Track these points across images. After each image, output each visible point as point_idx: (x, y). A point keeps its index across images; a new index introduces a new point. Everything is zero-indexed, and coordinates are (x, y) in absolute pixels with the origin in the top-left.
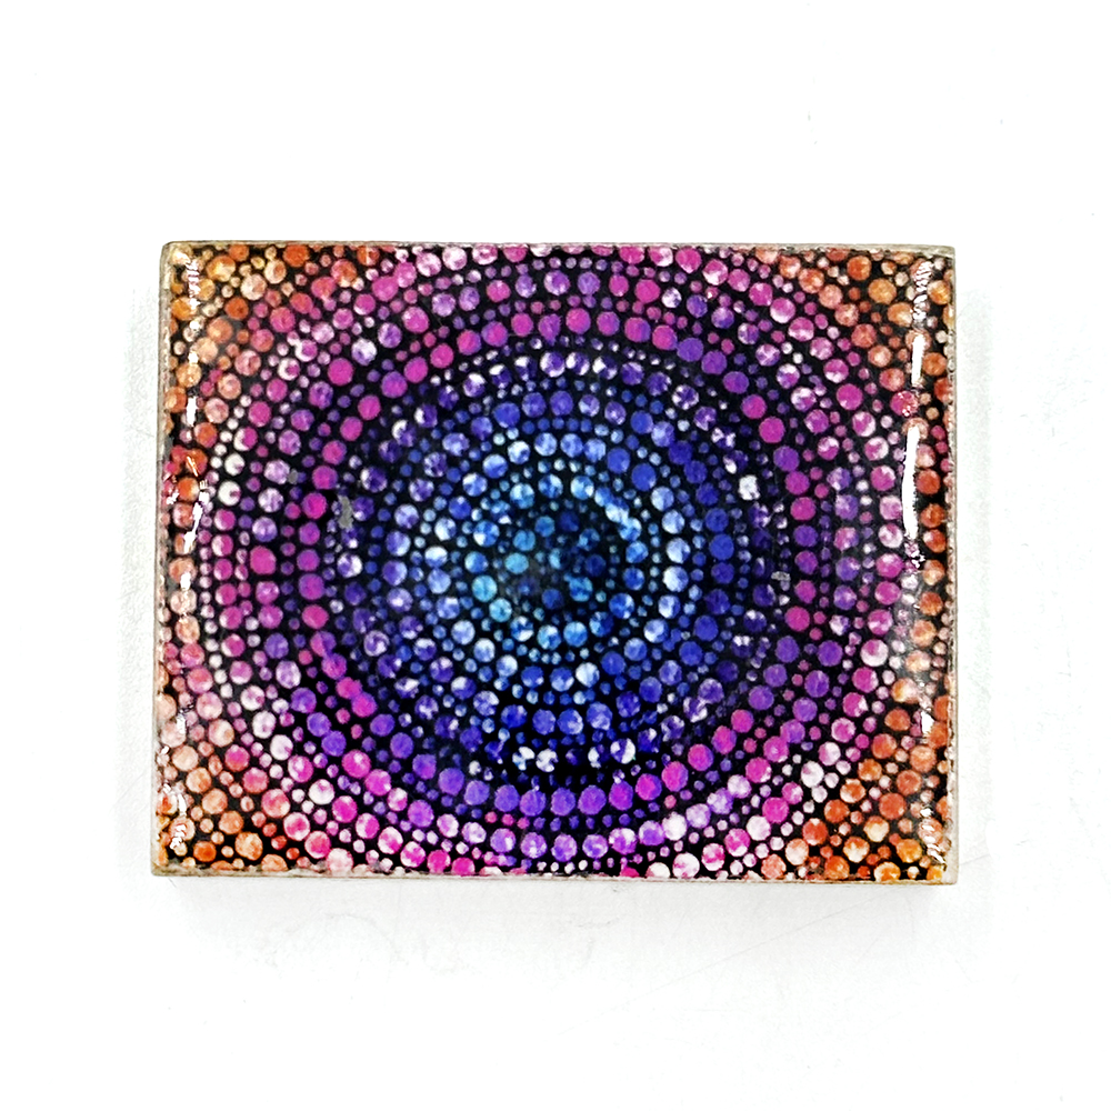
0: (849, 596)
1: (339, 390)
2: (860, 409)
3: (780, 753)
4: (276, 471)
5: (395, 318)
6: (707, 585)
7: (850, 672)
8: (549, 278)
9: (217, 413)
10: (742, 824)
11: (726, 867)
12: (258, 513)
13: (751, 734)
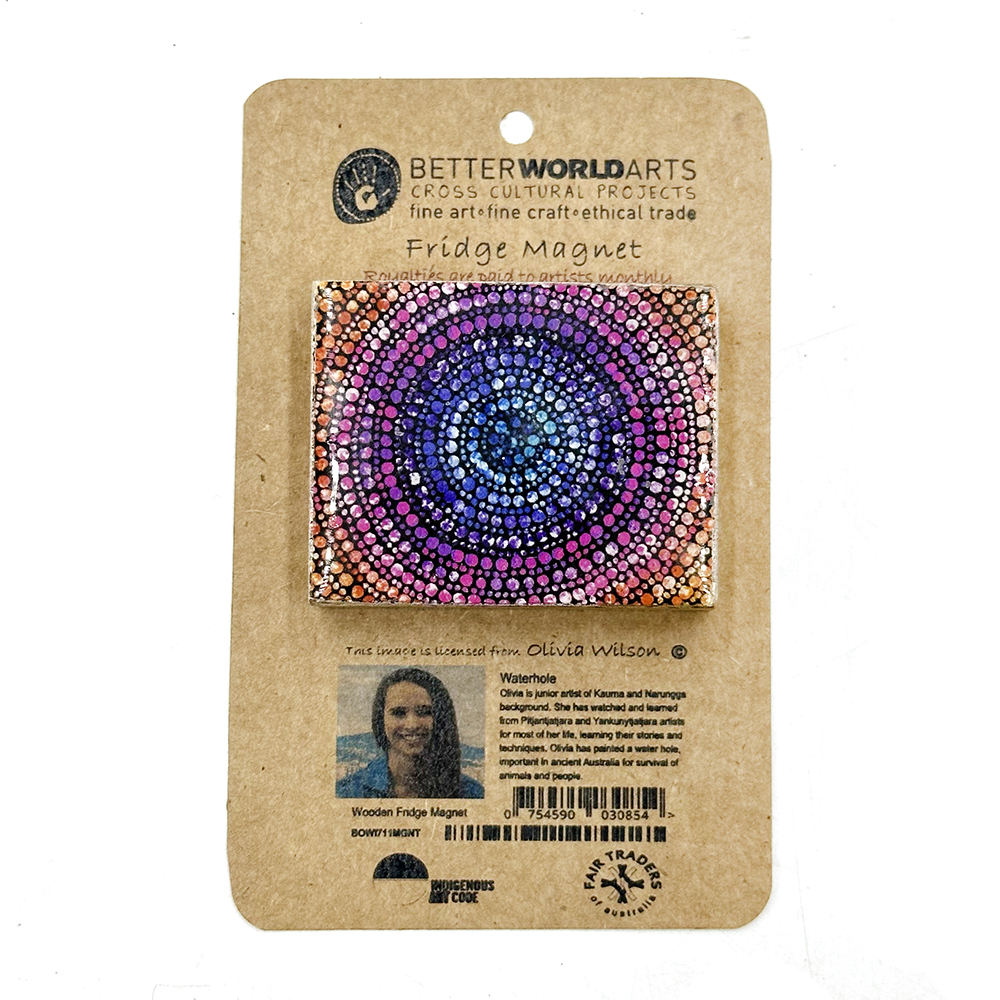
0: (364, 424)
1: (624, 529)
2: (358, 519)
3: (400, 344)
4: (656, 488)
5: (596, 566)
6: (437, 429)
7: (365, 385)
8: (517, 587)
9: (687, 517)
10: (420, 308)
11: (428, 288)
12: (666, 466)
13: (415, 354)
